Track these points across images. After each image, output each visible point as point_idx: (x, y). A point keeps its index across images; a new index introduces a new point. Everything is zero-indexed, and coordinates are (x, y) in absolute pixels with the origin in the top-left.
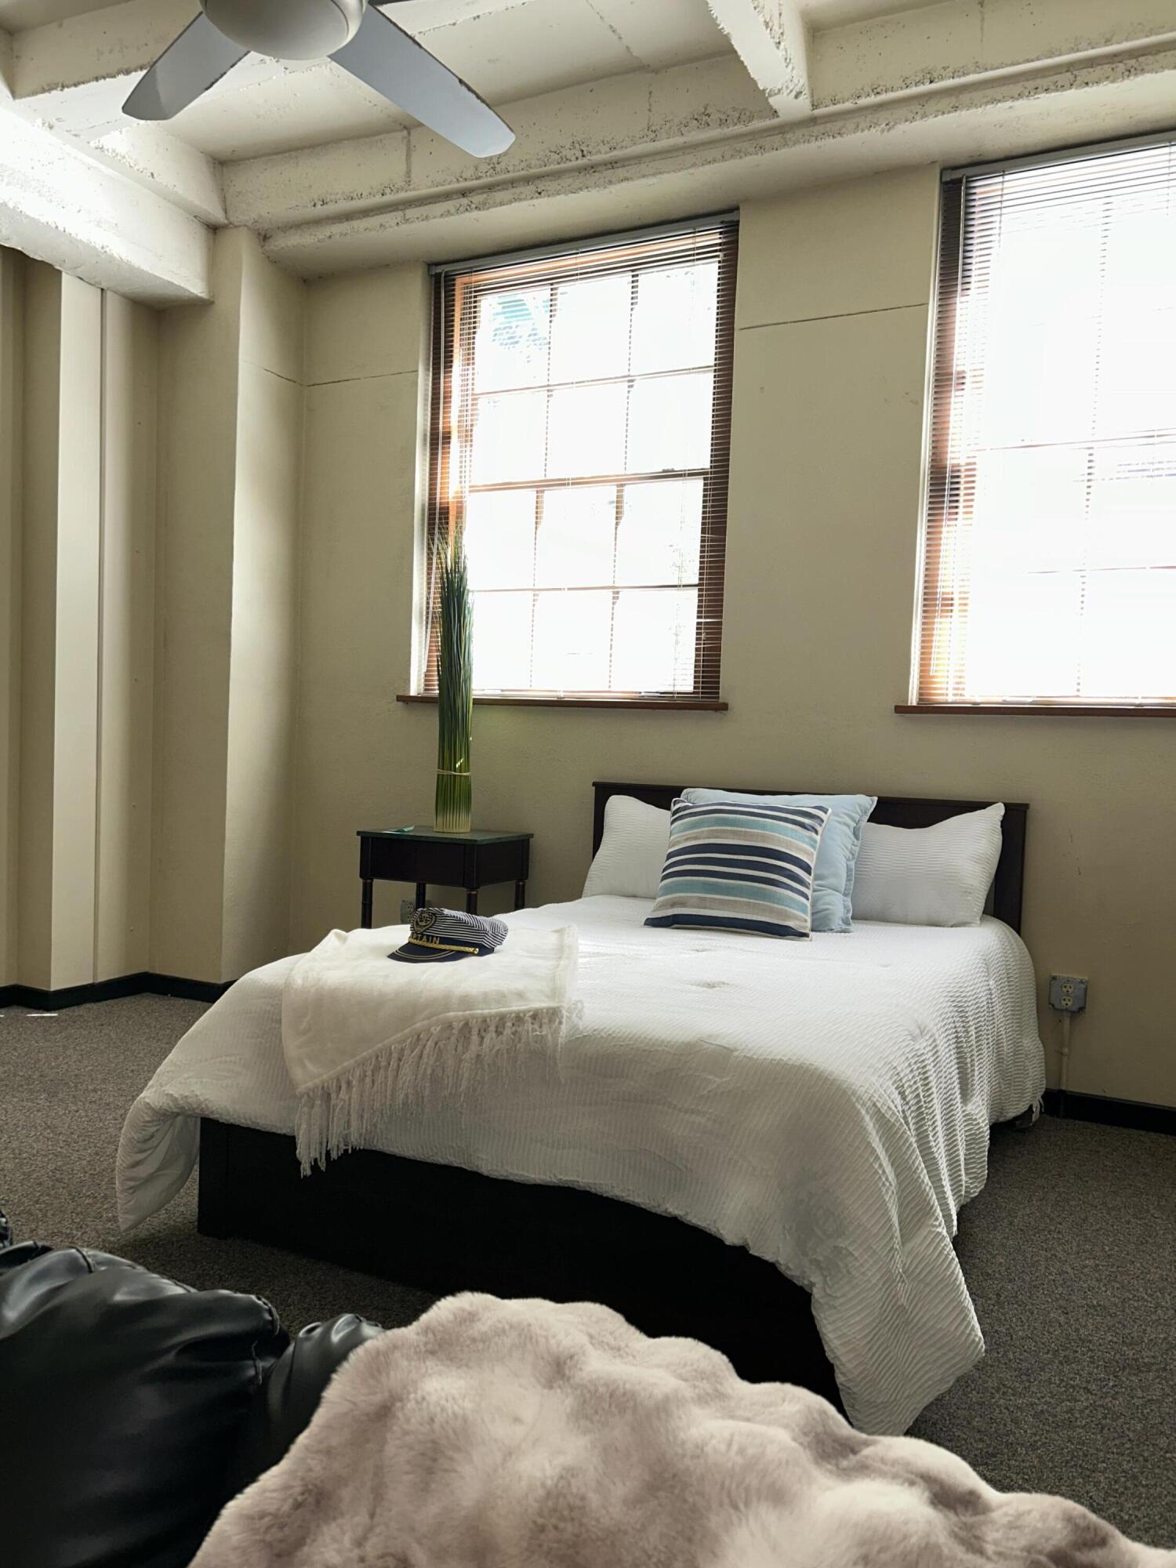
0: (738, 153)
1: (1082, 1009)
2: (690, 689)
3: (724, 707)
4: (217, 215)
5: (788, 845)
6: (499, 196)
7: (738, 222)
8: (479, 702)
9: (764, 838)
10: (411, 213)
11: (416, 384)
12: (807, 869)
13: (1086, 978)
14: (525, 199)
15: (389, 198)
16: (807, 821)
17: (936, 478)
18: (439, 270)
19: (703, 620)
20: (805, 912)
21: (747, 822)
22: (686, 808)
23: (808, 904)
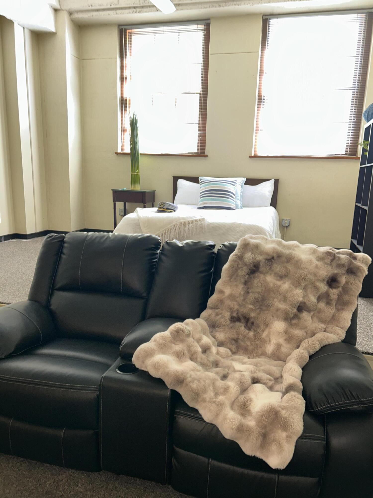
0: (213, 6)
1: (289, 226)
2: (196, 151)
3: (207, 156)
4: (58, 7)
5: (230, 189)
6: (145, 10)
7: (210, 23)
8: (141, 154)
9: (224, 188)
10: (118, 11)
11: (117, 62)
12: (234, 194)
13: (290, 219)
14: (153, 11)
15: (112, 7)
16: (233, 184)
17: (259, 98)
18: (122, 27)
19: (200, 133)
20: (234, 204)
21: (220, 184)
22: (204, 181)
23: (234, 202)
